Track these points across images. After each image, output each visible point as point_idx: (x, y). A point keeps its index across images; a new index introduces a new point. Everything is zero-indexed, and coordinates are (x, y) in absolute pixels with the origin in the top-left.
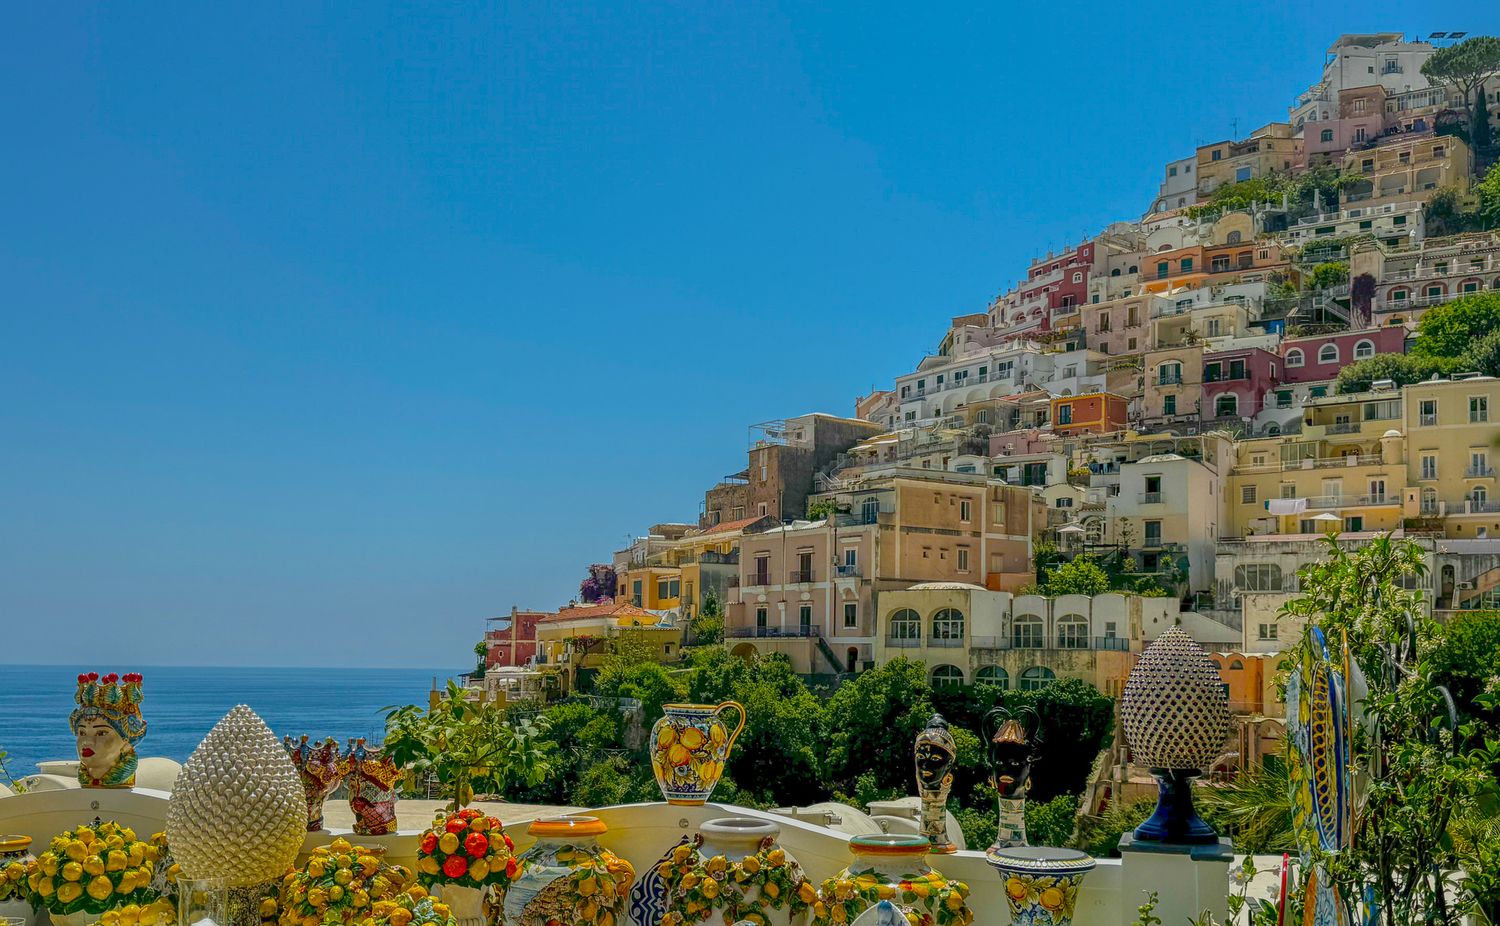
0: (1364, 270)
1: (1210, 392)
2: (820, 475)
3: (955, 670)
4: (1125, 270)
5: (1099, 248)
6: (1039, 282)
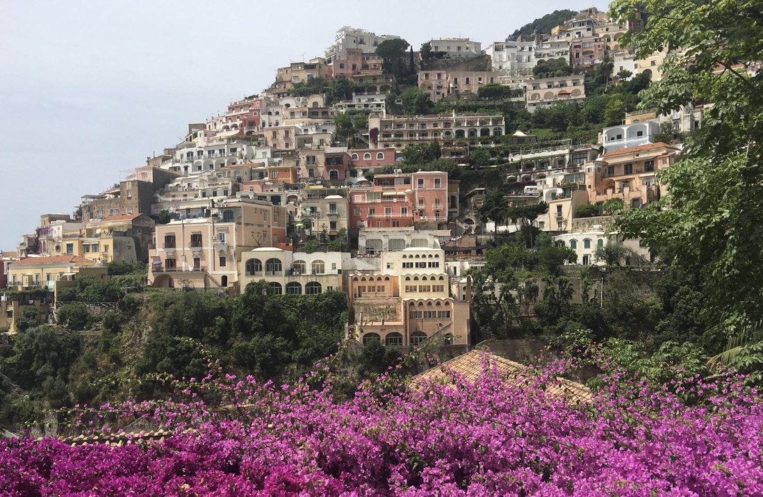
0: (373, 126)
1: (328, 169)
2: (156, 195)
3: (277, 284)
4: (273, 113)
5: (263, 101)
6: (234, 113)
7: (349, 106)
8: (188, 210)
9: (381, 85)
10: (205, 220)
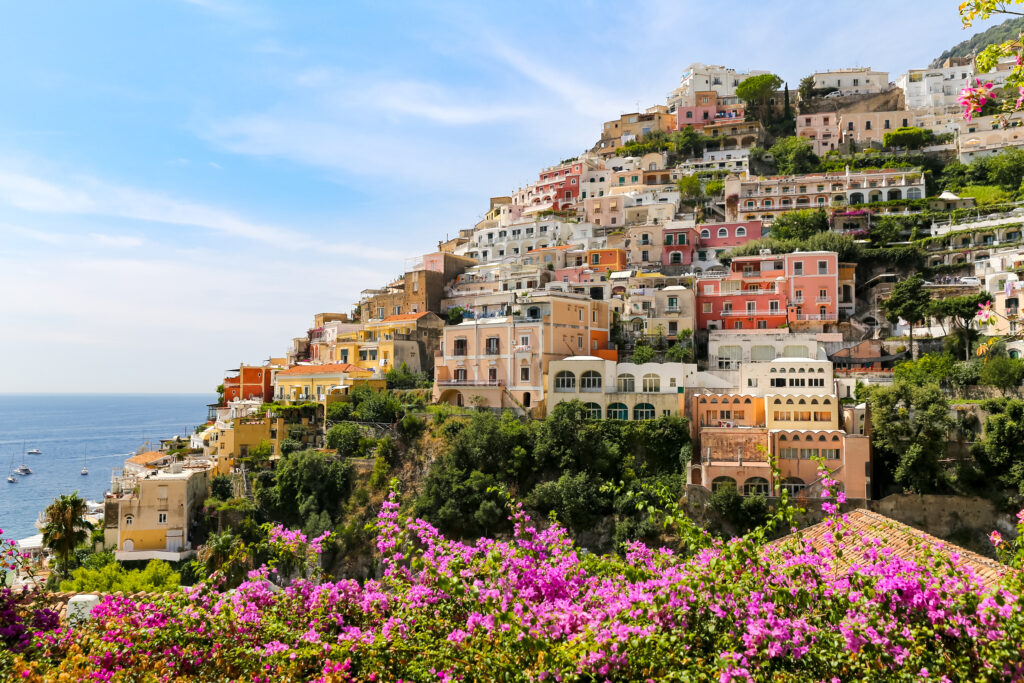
0: (732, 191)
1: (668, 250)
2: (447, 288)
3: (595, 405)
4: (597, 179)
5: (584, 166)
6: (547, 182)
8: (485, 307)
9: (743, 136)
10: (503, 320)
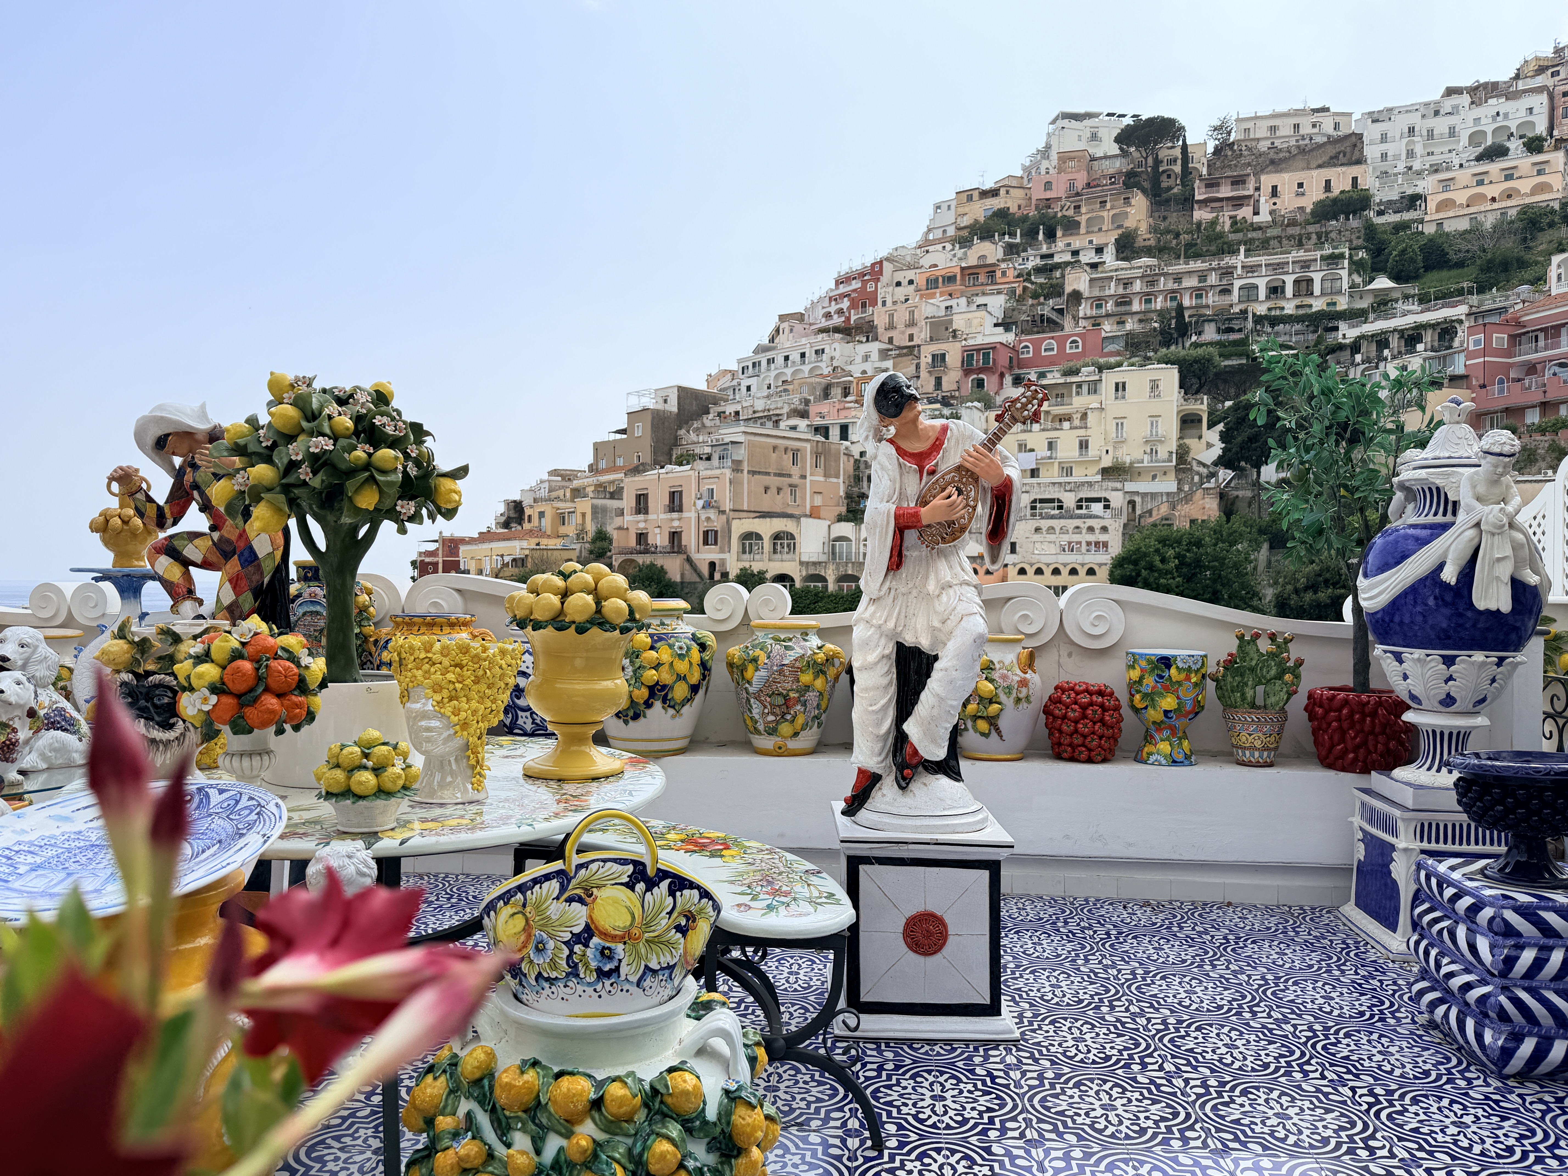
0: (1076, 287)
1: (966, 375)
3: (788, 577)
4: (905, 282)
5: (885, 263)
6: (843, 289)
7: (1043, 257)
